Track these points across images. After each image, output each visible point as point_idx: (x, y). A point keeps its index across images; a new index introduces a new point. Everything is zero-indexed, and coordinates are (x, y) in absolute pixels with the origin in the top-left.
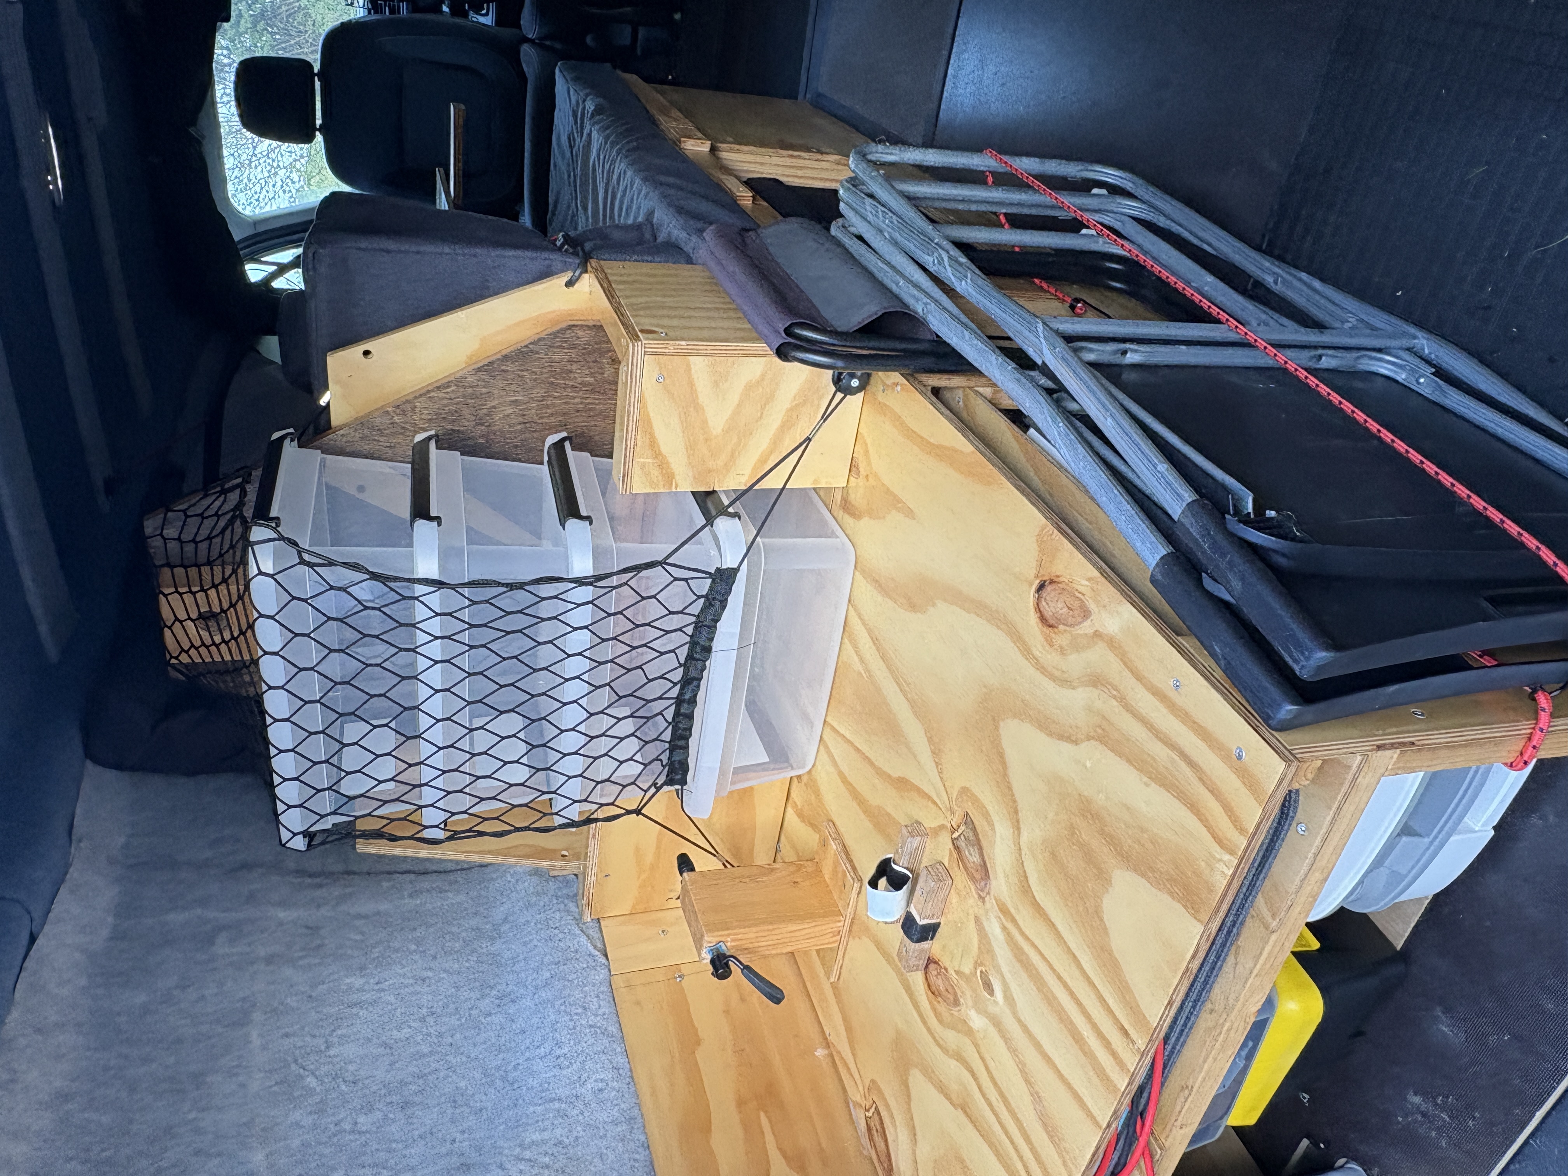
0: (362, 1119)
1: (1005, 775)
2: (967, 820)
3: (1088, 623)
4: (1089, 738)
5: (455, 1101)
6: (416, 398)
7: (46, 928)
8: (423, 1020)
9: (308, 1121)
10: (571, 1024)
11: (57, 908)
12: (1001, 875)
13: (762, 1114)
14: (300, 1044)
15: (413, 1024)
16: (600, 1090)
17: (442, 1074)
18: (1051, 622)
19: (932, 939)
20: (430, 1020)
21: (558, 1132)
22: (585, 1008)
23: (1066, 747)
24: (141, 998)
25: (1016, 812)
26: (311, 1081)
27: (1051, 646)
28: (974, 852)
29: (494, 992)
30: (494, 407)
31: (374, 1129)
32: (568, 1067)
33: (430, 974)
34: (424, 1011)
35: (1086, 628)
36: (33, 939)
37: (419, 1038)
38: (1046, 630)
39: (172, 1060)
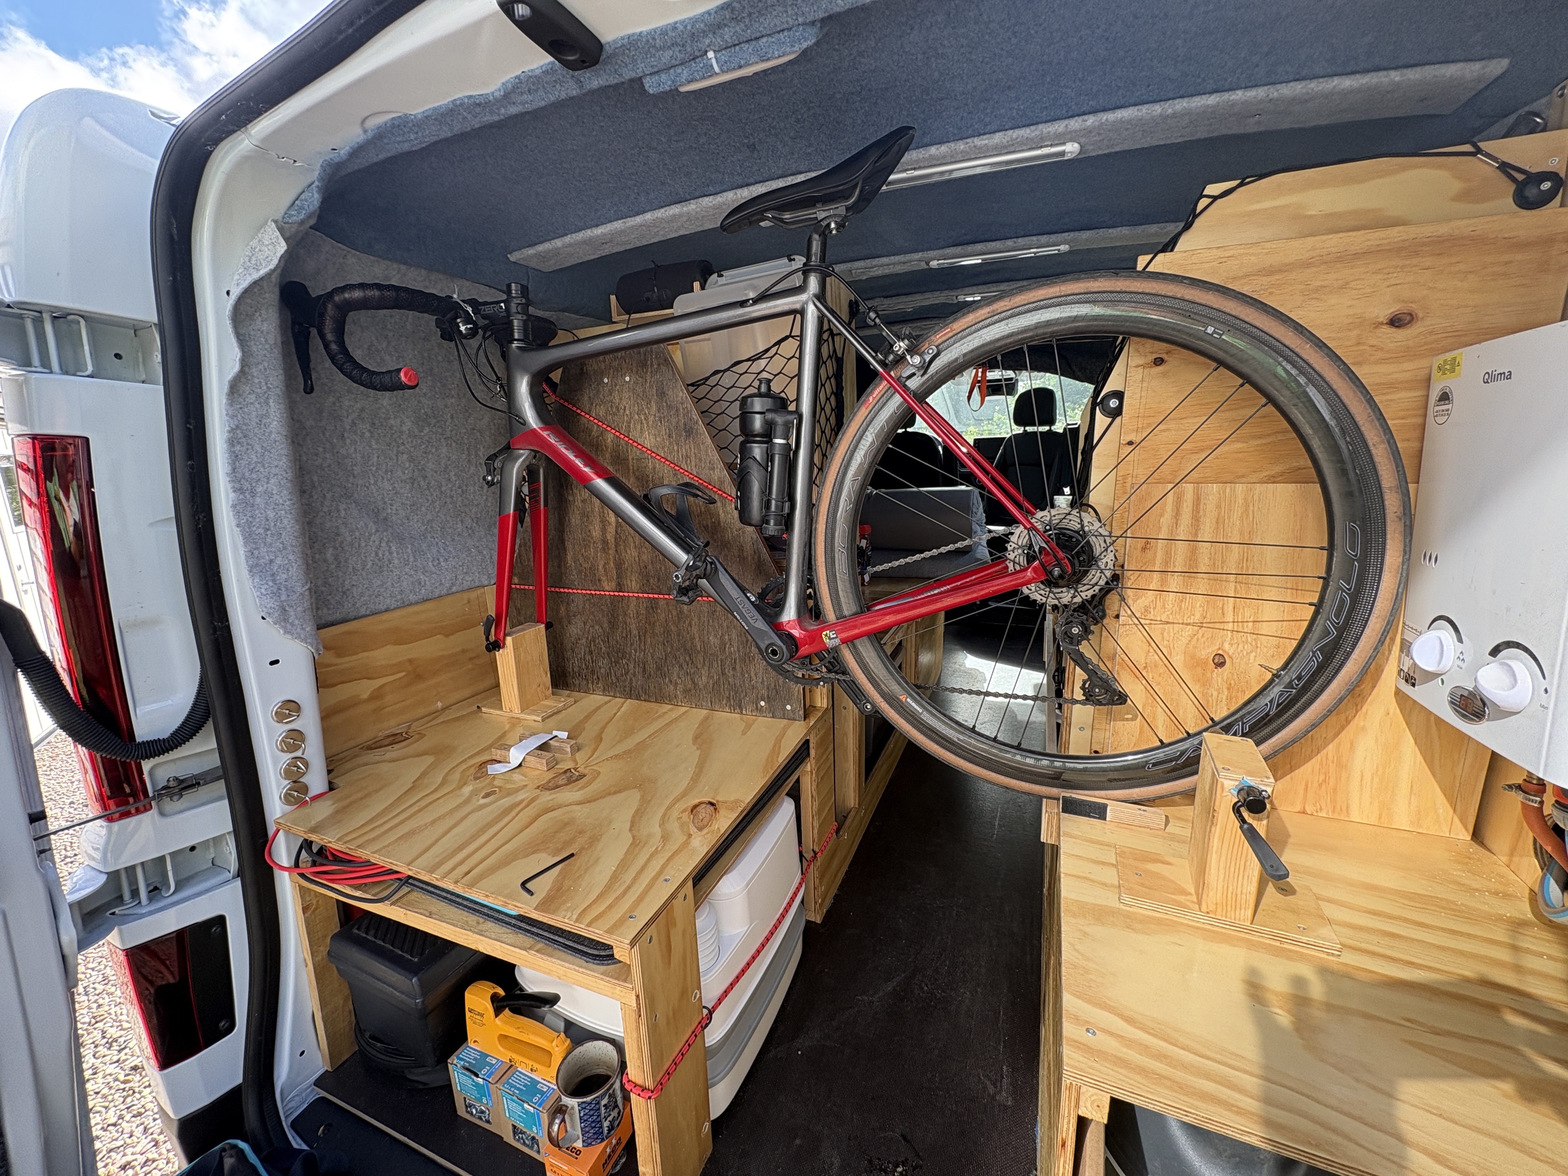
1: (609, 794)
2: (582, 776)
3: (696, 830)
4: (634, 837)
5: (414, 505)
8: (460, 487)
9: (405, 428)
10: (457, 566)
12: (554, 796)
13: (404, 674)
14: (448, 424)
15: (457, 482)
17: (429, 498)
18: (694, 811)
20: (460, 491)
23: (628, 825)
25: (589, 802)
27: (682, 812)
28: (565, 781)
31: (399, 463)
32: (433, 565)
34: (465, 488)
35: (693, 830)
38: (690, 809)
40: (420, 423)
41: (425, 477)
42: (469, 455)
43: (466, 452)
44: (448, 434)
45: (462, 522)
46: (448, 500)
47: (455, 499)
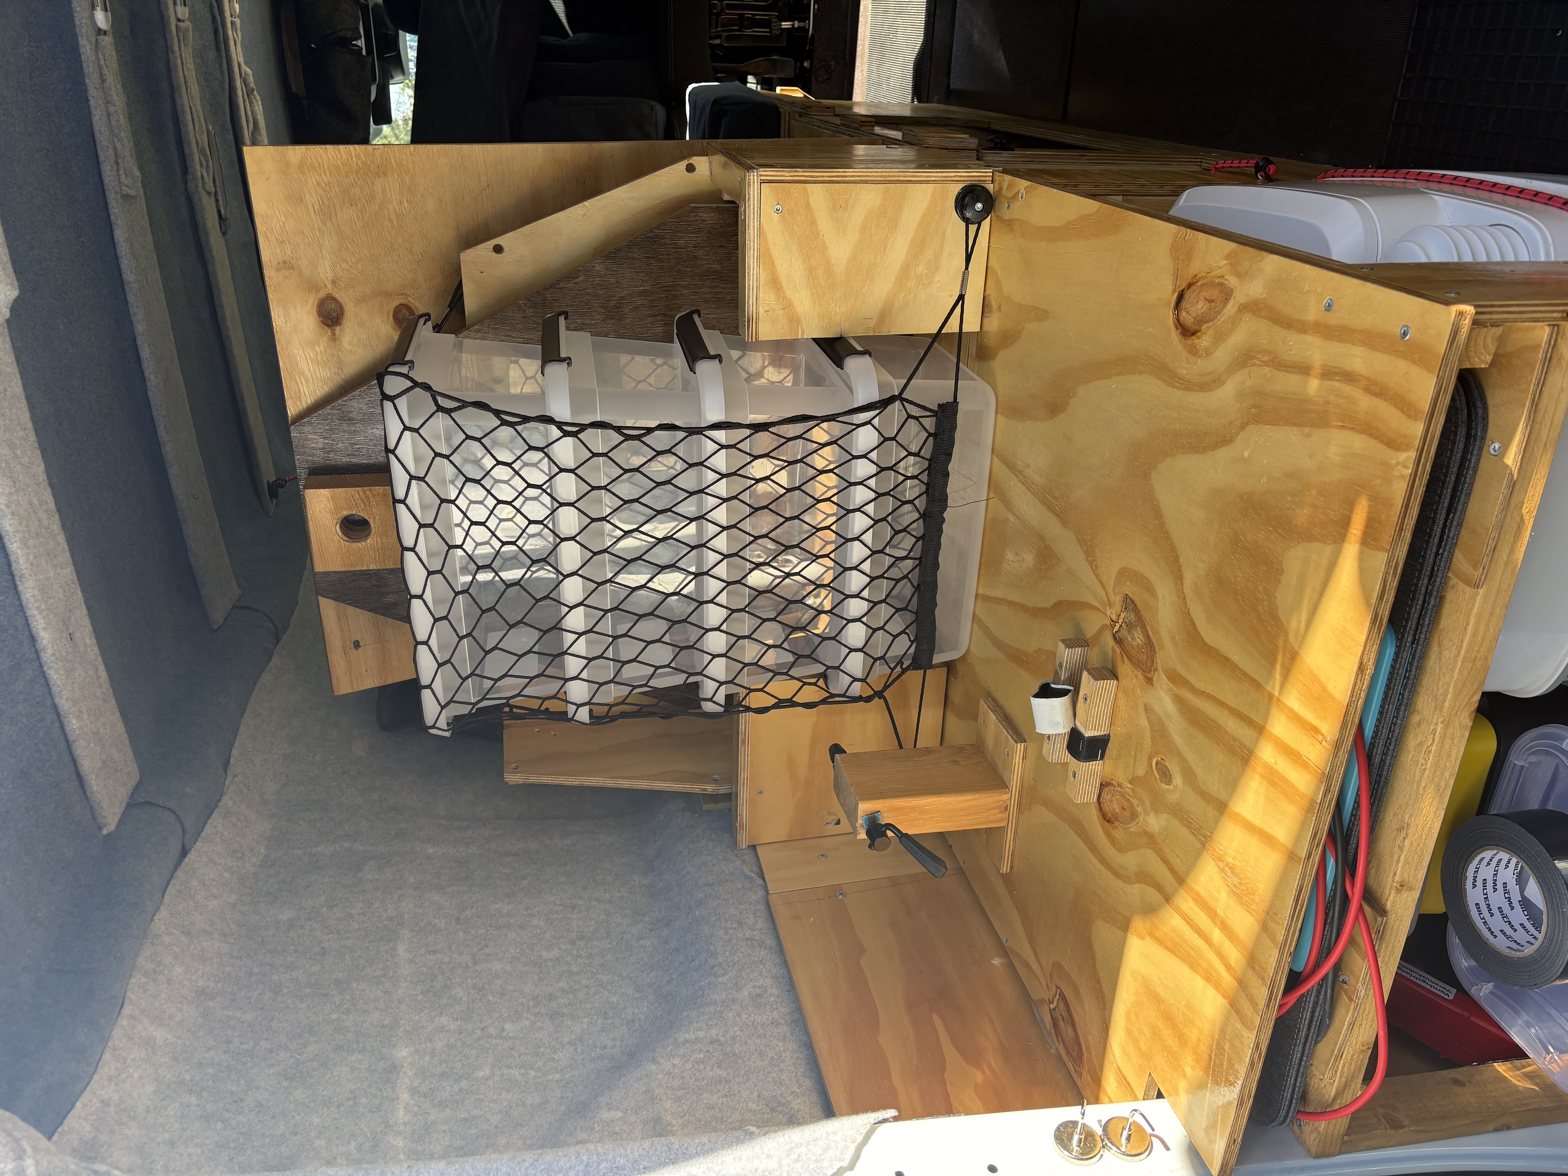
0: (508, 1026)
1: (1161, 526)
2: (1129, 605)
3: (1230, 304)
4: (1243, 427)
5: (605, 1013)
6: (546, 289)
7: (199, 844)
8: (573, 943)
9: (452, 1026)
10: (726, 937)
11: (208, 829)
12: (1169, 645)
13: (935, 1017)
14: (446, 960)
15: (563, 947)
16: (759, 996)
17: (592, 991)
18: (1193, 328)
19: (1102, 758)
20: (581, 943)
21: (714, 1032)
22: (740, 923)
23: (1222, 451)
24: (287, 915)
26: (459, 992)
27: (1197, 353)
28: (1137, 633)
29: (647, 919)
30: (623, 298)
31: (522, 1035)
32: (724, 975)
33: (580, 902)
34: (574, 935)
35: (1231, 308)
36: (184, 852)
37: (569, 959)
38: (1190, 341)
39: (315, 969)
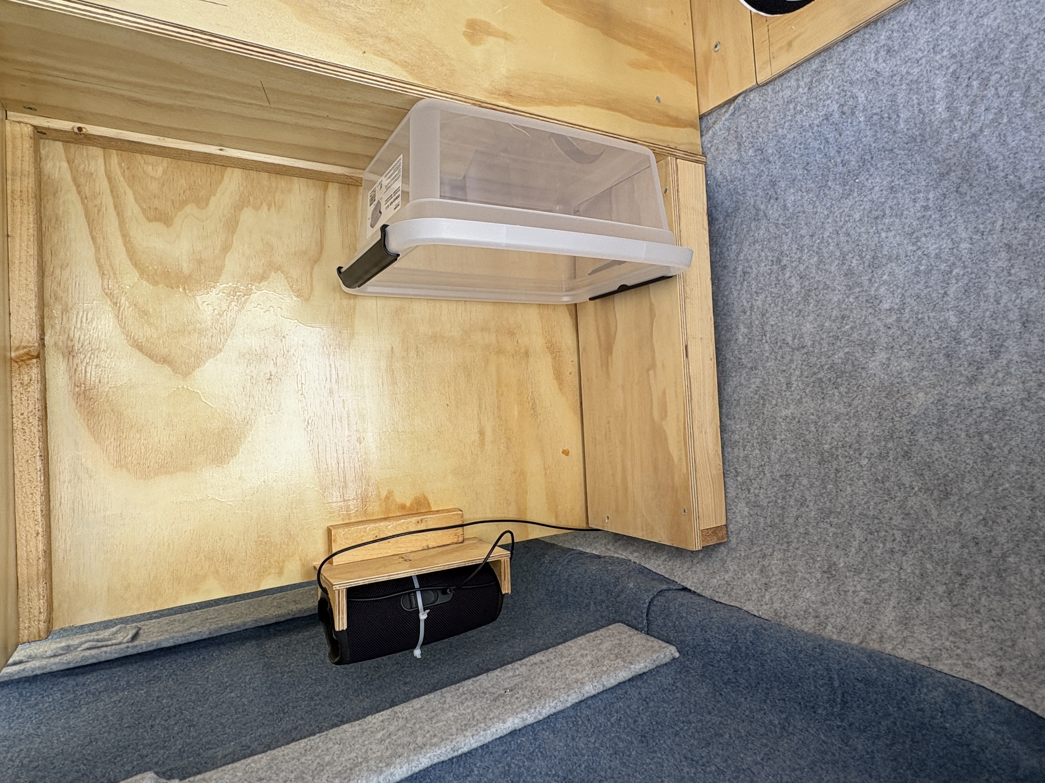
40: (849, 367)
41: (849, 273)
42: (763, 325)
43: (768, 328)
44: (798, 356)
45: (785, 208)
46: (807, 241)
47: (795, 246)
